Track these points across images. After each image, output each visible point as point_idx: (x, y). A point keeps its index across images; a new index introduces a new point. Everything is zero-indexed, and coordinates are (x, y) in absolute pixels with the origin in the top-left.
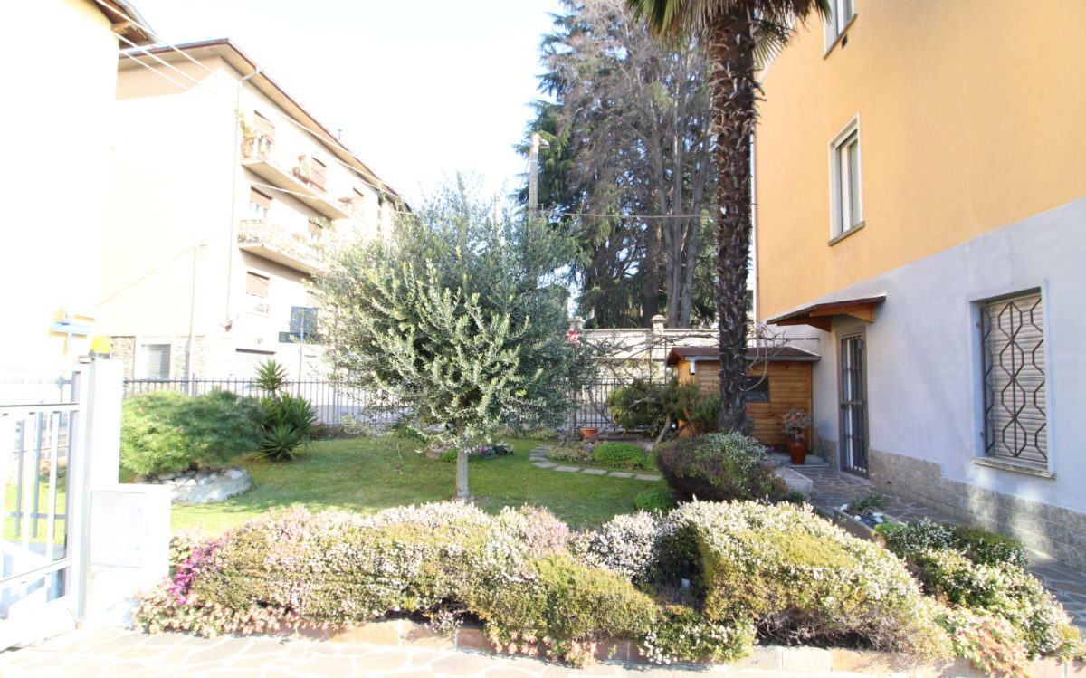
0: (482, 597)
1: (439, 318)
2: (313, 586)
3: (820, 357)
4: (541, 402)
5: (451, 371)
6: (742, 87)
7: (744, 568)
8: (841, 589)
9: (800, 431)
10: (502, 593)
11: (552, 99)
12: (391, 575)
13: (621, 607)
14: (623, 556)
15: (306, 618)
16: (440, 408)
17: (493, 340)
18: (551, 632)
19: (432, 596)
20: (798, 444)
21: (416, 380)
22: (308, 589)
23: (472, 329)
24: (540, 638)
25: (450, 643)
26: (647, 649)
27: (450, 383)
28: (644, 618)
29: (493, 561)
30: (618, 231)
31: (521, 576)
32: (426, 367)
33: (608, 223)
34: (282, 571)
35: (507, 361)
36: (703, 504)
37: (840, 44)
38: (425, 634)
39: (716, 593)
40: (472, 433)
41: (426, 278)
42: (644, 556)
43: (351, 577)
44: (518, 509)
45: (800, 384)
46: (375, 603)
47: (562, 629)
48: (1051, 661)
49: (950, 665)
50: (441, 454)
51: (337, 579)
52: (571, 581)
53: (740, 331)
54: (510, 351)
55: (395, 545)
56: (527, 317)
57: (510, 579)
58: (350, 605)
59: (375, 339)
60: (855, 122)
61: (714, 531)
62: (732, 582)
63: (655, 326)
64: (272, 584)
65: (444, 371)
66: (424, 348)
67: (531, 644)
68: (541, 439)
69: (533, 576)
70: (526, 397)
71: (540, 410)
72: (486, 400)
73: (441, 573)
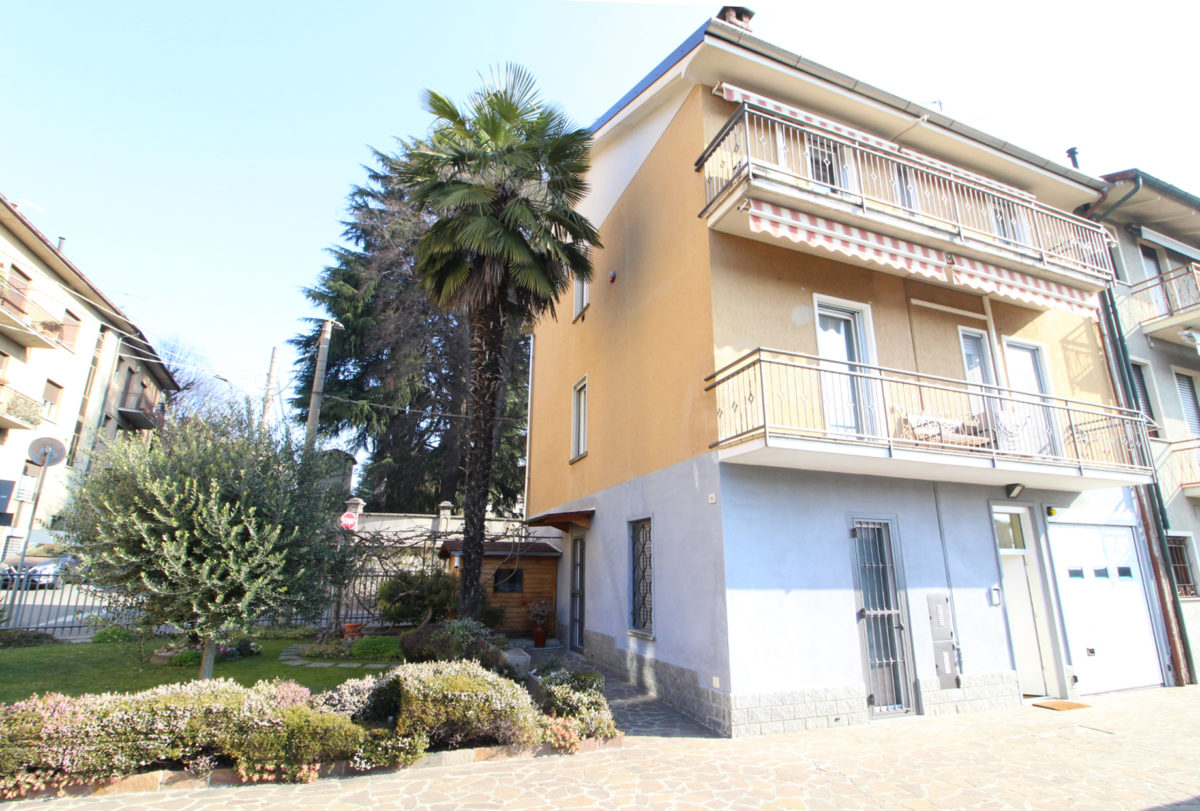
0: (236, 741)
1: (214, 526)
2: (87, 748)
3: (562, 554)
4: (301, 597)
5: (219, 572)
6: (493, 357)
7: (421, 698)
8: (478, 705)
9: (542, 617)
10: (254, 736)
11: (359, 248)
12: (161, 732)
13: (340, 733)
14: (348, 704)
15: (75, 776)
16: (202, 605)
17: (263, 545)
18: (288, 761)
19: (194, 745)
20: (539, 629)
21: (180, 579)
22: (80, 751)
23: (244, 536)
24: (278, 766)
25: (203, 783)
26: (355, 762)
27: (215, 581)
28: (355, 740)
29: (248, 714)
30: (420, 399)
31: (270, 721)
32: (194, 568)
33: (408, 390)
34: (58, 738)
35: (273, 563)
36: (410, 665)
37: (580, 319)
38: (183, 778)
39: (403, 716)
40: (232, 625)
41: (207, 493)
42: (363, 702)
43: (123, 737)
44: (270, 682)
45: (547, 576)
46: (142, 753)
47: (295, 756)
48: (592, 739)
49: (540, 748)
50: (171, 658)
51: (110, 740)
52: (307, 721)
53: (478, 537)
54: (277, 554)
55: (167, 708)
56: (297, 528)
57: (261, 724)
58: (119, 759)
59: (146, 543)
60: (584, 379)
61: (410, 679)
62: (414, 708)
63: (442, 512)
64: (45, 750)
65: (212, 571)
66: (197, 551)
67: (271, 772)
68: (295, 639)
69: (278, 720)
70: (286, 593)
71: (299, 605)
72: (248, 597)
73: (204, 727)
